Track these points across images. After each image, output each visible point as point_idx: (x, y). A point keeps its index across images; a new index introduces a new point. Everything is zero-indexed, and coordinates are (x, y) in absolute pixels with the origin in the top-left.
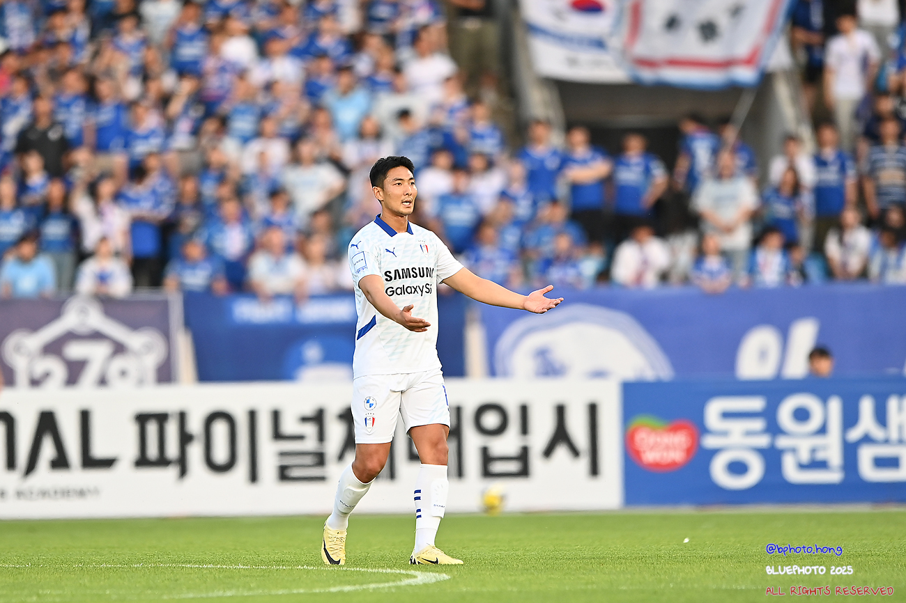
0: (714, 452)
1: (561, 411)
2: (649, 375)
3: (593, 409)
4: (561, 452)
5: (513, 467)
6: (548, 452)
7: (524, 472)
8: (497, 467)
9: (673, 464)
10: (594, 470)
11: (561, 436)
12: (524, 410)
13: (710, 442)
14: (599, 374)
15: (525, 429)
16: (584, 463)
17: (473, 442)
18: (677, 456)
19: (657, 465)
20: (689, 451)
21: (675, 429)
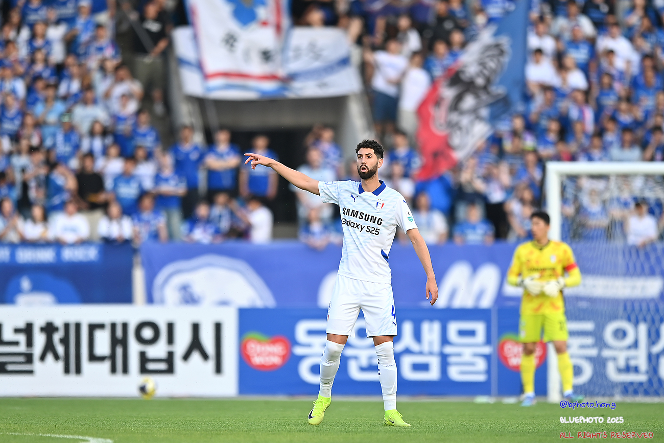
0: (301, 358)
1: (196, 328)
2: (259, 303)
3: (218, 327)
4: (196, 356)
5: (162, 366)
6: (186, 357)
7: (170, 370)
8: (151, 366)
9: (273, 366)
10: (218, 369)
11: (196, 345)
12: (171, 327)
13: (298, 351)
14: (224, 303)
15: (171, 340)
16: (211, 364)
17: (134, 348)
18: (276, 360)
19: (263, 366)
20: (284, 357)
21: (274, 342)
